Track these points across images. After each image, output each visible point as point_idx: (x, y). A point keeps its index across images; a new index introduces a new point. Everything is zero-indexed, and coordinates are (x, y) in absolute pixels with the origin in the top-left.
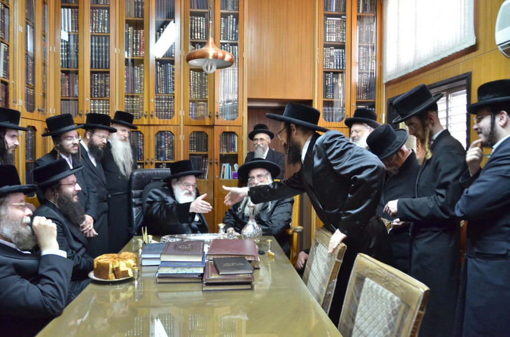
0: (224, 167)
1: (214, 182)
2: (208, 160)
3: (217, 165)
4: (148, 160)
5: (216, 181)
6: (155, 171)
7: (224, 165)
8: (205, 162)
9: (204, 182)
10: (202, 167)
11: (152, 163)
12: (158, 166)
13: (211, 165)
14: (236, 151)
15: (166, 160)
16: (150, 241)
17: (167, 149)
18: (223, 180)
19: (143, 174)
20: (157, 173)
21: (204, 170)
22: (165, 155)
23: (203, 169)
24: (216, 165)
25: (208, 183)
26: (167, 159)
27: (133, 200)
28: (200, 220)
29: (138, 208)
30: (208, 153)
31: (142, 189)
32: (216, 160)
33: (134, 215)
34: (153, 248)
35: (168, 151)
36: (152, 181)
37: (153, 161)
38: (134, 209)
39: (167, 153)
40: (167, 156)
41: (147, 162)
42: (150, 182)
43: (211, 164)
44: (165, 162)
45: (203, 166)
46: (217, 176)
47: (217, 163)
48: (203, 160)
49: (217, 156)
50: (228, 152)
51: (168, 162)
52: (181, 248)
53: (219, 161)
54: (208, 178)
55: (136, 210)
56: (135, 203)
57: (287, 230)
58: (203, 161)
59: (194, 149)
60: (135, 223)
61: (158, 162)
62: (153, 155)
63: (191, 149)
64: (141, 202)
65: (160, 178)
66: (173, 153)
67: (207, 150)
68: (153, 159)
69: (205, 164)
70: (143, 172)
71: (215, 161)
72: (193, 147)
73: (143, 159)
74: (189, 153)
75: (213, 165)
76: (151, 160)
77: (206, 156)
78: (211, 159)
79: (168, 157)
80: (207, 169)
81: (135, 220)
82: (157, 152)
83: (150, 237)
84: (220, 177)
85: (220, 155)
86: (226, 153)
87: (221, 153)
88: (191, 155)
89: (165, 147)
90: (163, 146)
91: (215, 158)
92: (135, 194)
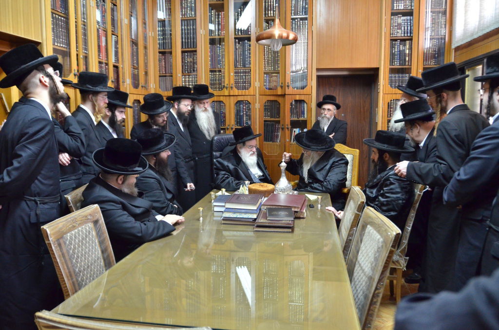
0: (295, 132)
1: (285, 145)
2: (280, 126)
3: (288, 130)
4: (229, 126)
5: (287, 144)
7: (294, 129)
8: (278, 127)
9: (277, 145)
14: (306, 117)
16: (223, 193)
17: (245, 116)
19: (223, 139)
23: (276, 134)
24: (287, 130)
25: (280, 146)
30: (280, 119)
31: (221, 150)
32: (287, 125)
35: (246, 118)
37: (233, 127)
39: (245, 120)
41: (228, 127)
43: (283, 129)
45: (276, 131)
46: (288, 140)
47: (288, 128)
48: (276, 125)
49: (288, 122)
50: (298, 118)
53: (290, 127)
54: (280, 142)
58: (276, 127)
59: (268, 116)
62: (233, 122)
63: (266, 116)
66: (250, 119)
67: (279, 117)
68: (233, 125)
69: (278, 129)
70: (222, 137)
71: (286, 126)
72: (268, 114)
73: (225, 125)
74: (264, 119)
76: (231, 126)
77: (278, 122)
78: (283, 125)
79: (246, 123)
80: (280, 134)
82: (237, 119)
83: (224, 190)
84: (291, 141)
85: (291, 121)
86: (296, 119)
87: (292, 119)
88: (265, 121)
89: (243, 115)
90: (242, 114)
91: (286, 123)
92: (216, 155)
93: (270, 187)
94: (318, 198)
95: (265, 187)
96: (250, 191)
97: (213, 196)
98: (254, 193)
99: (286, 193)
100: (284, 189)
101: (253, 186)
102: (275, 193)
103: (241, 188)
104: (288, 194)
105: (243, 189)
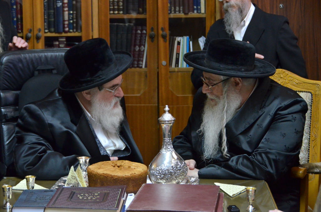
0: (179, 43)
1: (158, 73)
2: (147, 31)
3: (165, 41)
4: (30, 31)
5: (163, 72)
6: (43, 54)
7: (178, 39)
8: (142, 34)
9: (140, 74)
10: (135, 46)
11: (38, 38)
12: (50, 43)
13: (152, 41)
14: (203, 11)
15: (66, 32)
16: (31, 185)
17: (66, 9)
18: (176, 69)
19: (20, 61)
20: (46, 57)
21: (140, 50)
22: (64, 21)
23: (137, 48)
24: (161, 40)
25: (146, 76)
26: (67, 29)
27: (3, 110)
28: (126, 149)
29: (11, 126)
30: (147, 16)
31: (19, 88)
32: (163, 29)
33: (5, 138)
34: (34, 198)
35: (69, 14)
36: (36, 73)
37: (40, 34)
38: (5, 127)
39: (66, 18)
40: (66, 23)
41: (30, 35)
42: (32, 75)
43: (152, 38)
44: (64, 35)
45: (138, 42)
46: (164, 63)
47: (164, 37)
48: (136, 30)
49: (163, 22)
50: (185, 14)
51: (69, 35)
52: (81, 198)
53: (167, 32)
54: (146, 66)
55: (8, 129)
56: (5, 115)
57: (294, 168)
58: (136, 34)
59: (119, 10)
60: (7, 154)
61: (49, 35)
62: (39, 23)
63: (114, 10)
64: (17, 114)
65: (52, 68)
66: (78, 16)
67: (144, 11)
68: (40, 30)
69: (141, 37)
70: (20, 56)
71: (161, 32)
72: (118, 6)
73: (22, 29)
74: (109, 17)
75: (155, 39)
76: (36, 32)
77: (141, 23)
78: (152, 29)
79: (69, 24)
80: (146, 49)
81: (6, 147)
82: (49, 15)
83: (32, 178)
84: (170, 64)
85: (170, 19)
86: (182, 15)
87: (172, 15)
88: (112, 21)
89: (63, 7)
90: (60, 4)
91: (161, 26)
92: (6, 98)
93: (138, 168)
94: (248, 191)
95: (126, 169)
96: (92, 178)
97: (9, 194)
98: (102, 185)
99: (174, 182)
100: (171, 173)
101: (100, 168)
102: (148, 182)
103: (70, 174)
104: (178, 183)
105: (75, 174)
